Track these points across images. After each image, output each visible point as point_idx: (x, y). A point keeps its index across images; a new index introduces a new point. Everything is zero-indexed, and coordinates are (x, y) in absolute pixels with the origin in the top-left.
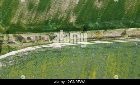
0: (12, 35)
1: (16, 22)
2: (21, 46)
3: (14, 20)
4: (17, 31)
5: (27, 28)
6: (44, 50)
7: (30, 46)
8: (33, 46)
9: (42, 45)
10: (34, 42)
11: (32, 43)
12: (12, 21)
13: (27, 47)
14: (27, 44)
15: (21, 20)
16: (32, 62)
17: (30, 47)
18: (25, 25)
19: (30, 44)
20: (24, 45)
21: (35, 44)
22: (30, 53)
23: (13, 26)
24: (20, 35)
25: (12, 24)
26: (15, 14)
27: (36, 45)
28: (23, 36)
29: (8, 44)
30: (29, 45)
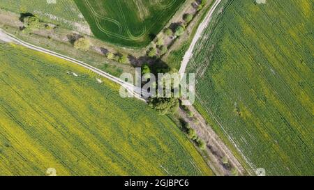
0: (161, 33)
1: (147, 12)
2: (188, 34)
3: (143, 13)
4: (162, 22)
5: (170, 5)
6: (222, 8)
7: (200, 22)
8: (202, 19)
9: (211, 5)
10: (197, 12)
11: (196, 17)
12: (141, 16)
13: (197, 27)
14: (192, 24)
15: (151, 4)
16: (226, 40)
17: (201, 24)
18: (162, 3)
19: (196, 19)
20: (190, 29)
21: (202, 14)
22: (209, 32)
23: (150, 21)
24: (170, 22)
25: (146, 20)
26: (134, 4)
27: (205, 14)
28: (176, 22)
29: (170, 51)
30: (197, 23)
